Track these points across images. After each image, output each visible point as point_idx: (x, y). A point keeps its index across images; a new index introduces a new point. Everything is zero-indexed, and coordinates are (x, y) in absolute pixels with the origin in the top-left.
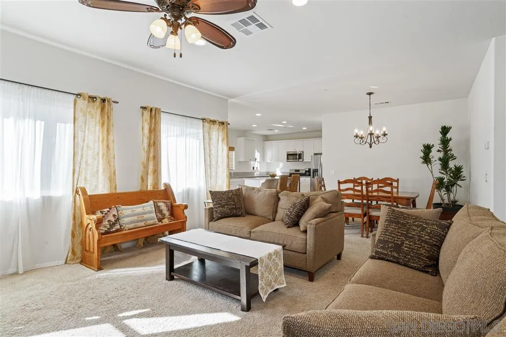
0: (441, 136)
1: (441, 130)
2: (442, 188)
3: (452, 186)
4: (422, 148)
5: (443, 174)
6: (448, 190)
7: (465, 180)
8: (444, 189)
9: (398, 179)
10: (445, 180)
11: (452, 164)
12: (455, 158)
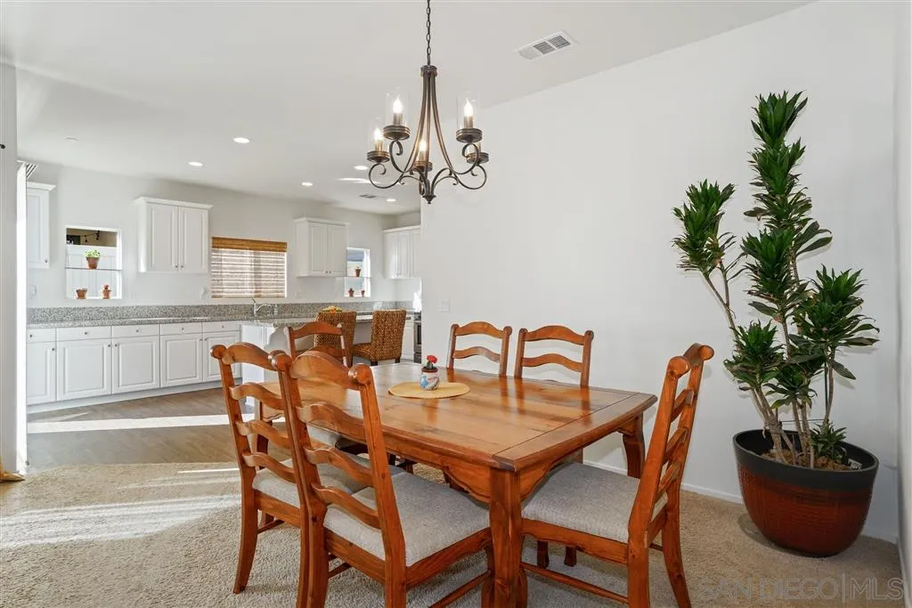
0: (758, 144)
1: (757, 121)
2: (763, 375)
3: (812, 366)
4: (684, 201)
5: (768, 311)
6: (794, 387)
7: (872, 341)
8: (774, 381)
9: (590, 334)
10: (779, 340)
11: (807, 269)
12: (826, 241)
